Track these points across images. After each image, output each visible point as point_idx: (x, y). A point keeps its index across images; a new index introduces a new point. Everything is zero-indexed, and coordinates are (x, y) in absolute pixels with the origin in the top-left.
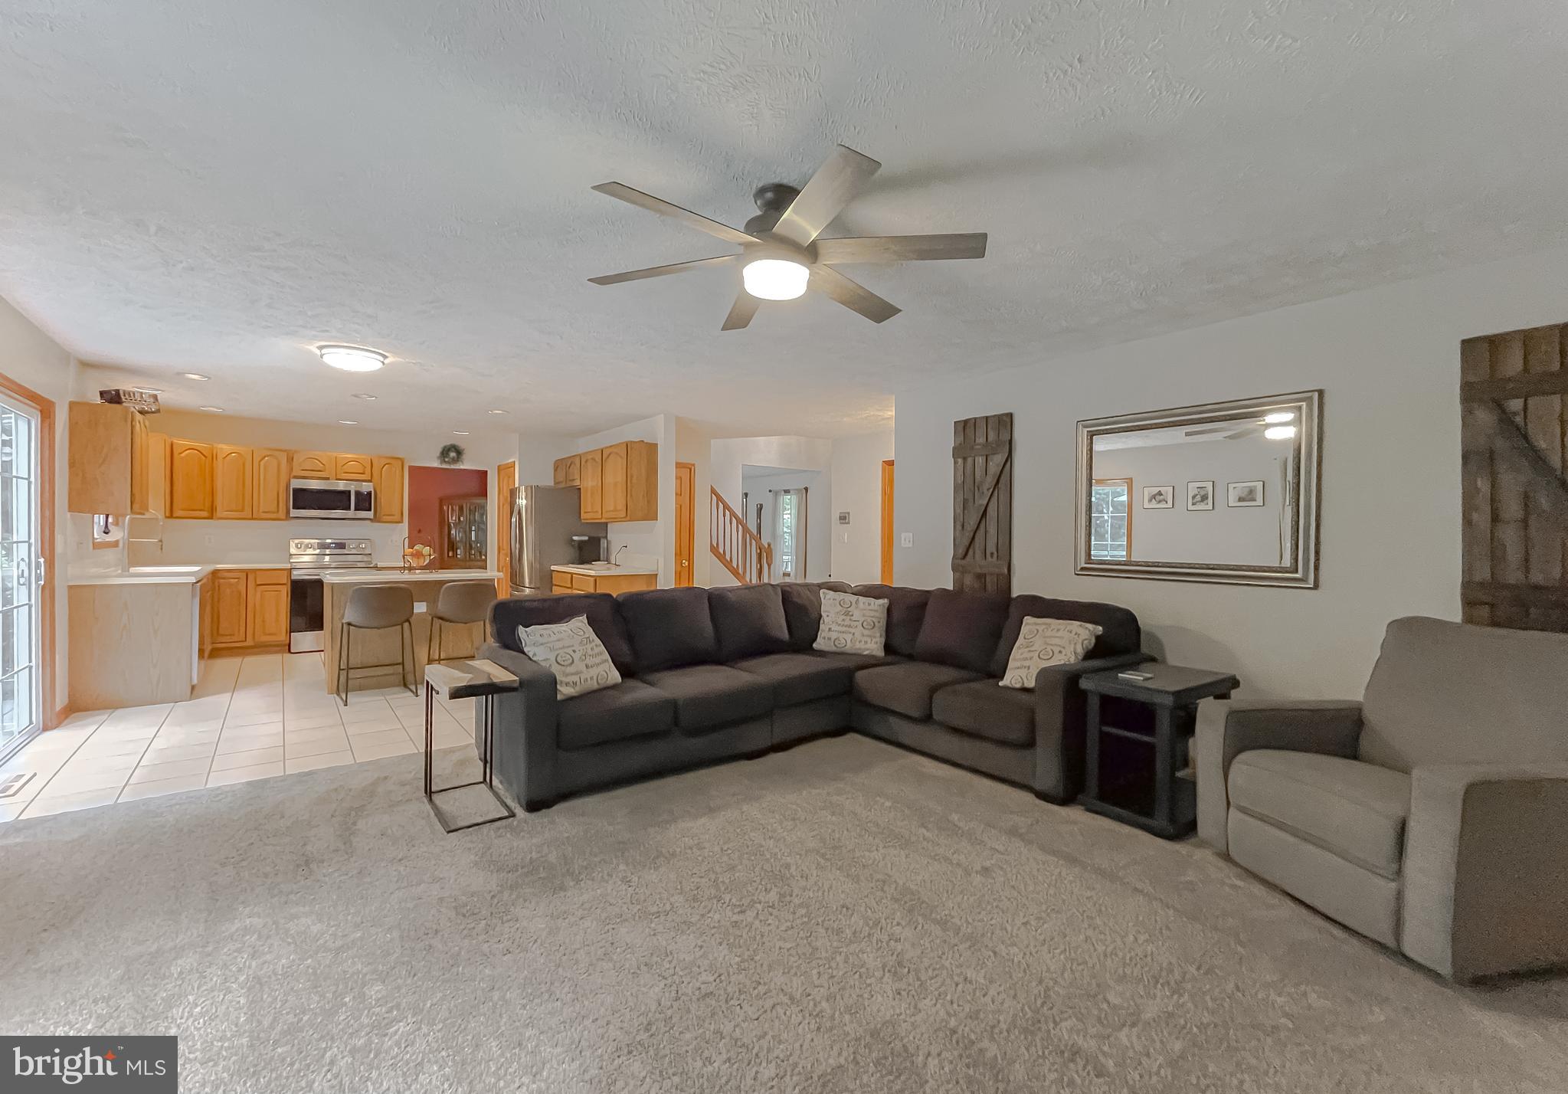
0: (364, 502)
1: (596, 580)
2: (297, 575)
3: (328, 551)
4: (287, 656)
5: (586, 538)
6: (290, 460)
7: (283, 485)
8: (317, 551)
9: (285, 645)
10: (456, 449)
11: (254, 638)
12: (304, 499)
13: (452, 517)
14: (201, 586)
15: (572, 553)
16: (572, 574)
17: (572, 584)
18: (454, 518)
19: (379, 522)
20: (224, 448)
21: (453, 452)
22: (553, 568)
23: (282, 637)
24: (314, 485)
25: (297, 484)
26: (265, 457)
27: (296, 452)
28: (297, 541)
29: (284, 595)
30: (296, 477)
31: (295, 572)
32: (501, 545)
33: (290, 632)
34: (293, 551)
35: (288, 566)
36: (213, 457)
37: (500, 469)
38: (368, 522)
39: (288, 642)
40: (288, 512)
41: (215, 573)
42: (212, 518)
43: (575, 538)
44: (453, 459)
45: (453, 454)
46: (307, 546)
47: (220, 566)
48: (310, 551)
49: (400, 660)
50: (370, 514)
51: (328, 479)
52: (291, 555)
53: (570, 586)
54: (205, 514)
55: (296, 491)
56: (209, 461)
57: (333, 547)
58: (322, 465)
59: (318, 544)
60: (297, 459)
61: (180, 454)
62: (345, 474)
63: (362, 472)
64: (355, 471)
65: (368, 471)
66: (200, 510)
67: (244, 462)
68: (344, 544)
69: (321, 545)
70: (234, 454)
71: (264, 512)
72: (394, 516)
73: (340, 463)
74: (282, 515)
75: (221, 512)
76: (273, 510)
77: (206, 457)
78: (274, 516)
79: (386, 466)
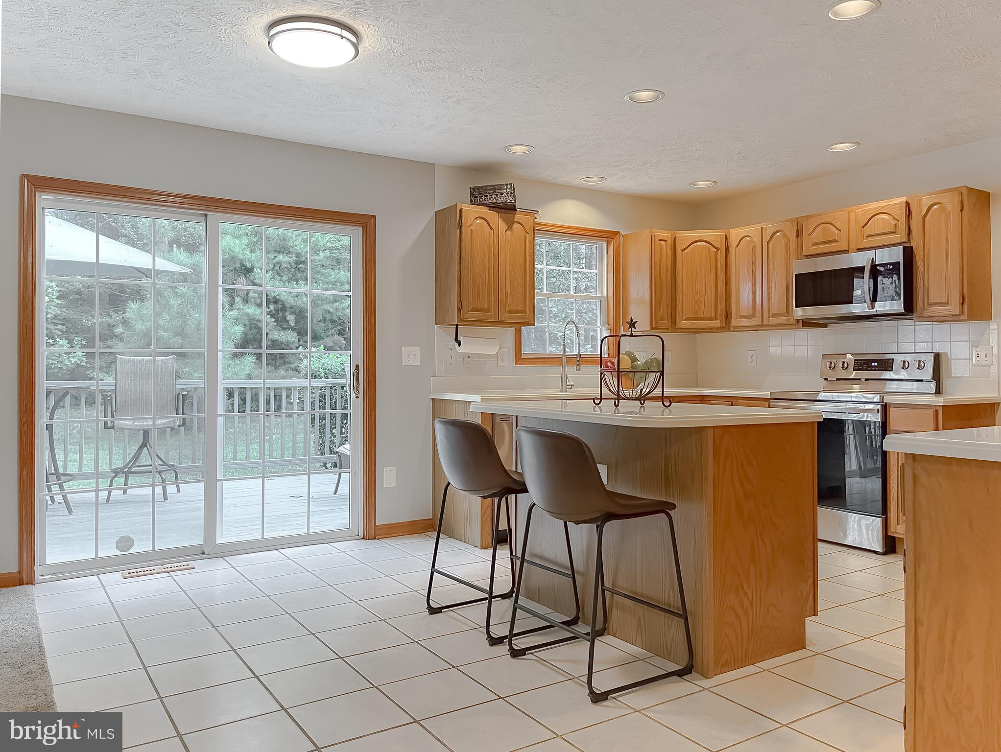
6: (800, 232)
8: (852, 375)
12: (809, 289)
25: (803, 267)
26: (775, 234)
27: (809, 216)
30: (806, 256)
36: (729, 247)
51: (845, 252)
55: (798, 277)
56: (721, 254)
57: (875, 366)
58: (837, 231)
59: (855, 362)
60: (808, 227)
61: (683, 250)
62: (868, 238)
63: (893, 230)
64: (881, 231)
65: (903, 228)
66: (711, 319)
67: (755, 246)
68: (891, 361)
69: (859, 363)
70: (745, 239)
71: (773, 315)
72: (946, 305)
73: (861, 221)
74: (791, 317)
75: (735, 320)
76: (782, 311)
77: (717, 249)
78: (783, 319)
79: (931, 211)
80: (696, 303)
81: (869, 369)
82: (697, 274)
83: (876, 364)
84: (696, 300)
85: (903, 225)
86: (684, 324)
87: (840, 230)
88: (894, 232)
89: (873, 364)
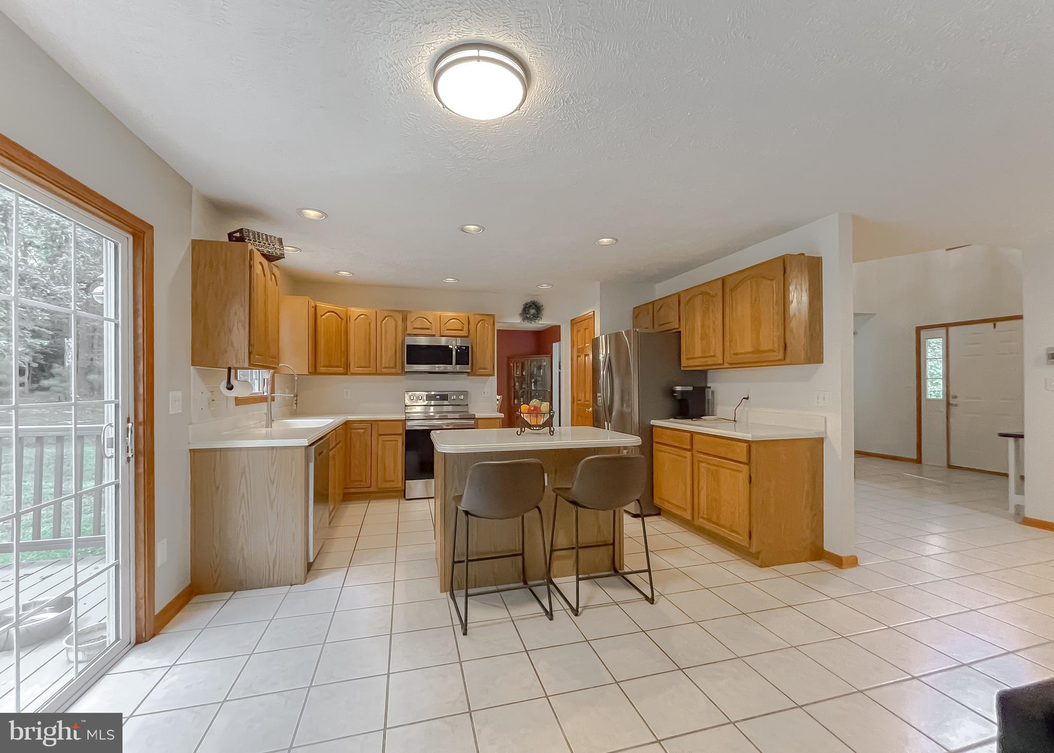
0: (464, 356)
1: (750, 447)
2: (410, 425)
3: (433, 403)
4: (403, 501)
5: (690, 388)
6: (405, 319)
7: (399, 341)
8: (426, 403)
9: (401, 491)
10: (536, 306)
11: (377, 485)
12: (416, 354)
13: (517, 372)
14: (315, 448)
15: (668, 405)
16: (692, 434)
17: (692, 444)
18: (518, 373)
19: (475, 375)
20: (355, 311)
21: (532, 309)
22: (653, 422)
23: (399, 485)
24: (423, 341)
25: (410, 341)
26: (385, 318)
27: (410, 312)
28: (410, 393)
29: (400, 442)
30: (409, 335)
31: (409, 423)
32: (575, 396)
33: (405, 480)
34: (407, 402)
35: (403, 417)
36: (348, 319)
37: (574, 322)
38: (465, 375)
39: (403, 488)
40: (403, 367)
41: (347, 424)
42: (347, 375)
43: (678, 388)
44: (534, 315)
45: (533, 311)
46: (418, 398)
47: (351, 418)
48: (421, 403)
49: (521, 552)
50: (467, 368)
51: (434, 336)
52: (406, 406)
53: (689, 447)
54: (341, 370)
55: (408, 346)
56: (344, 322)
57: (438, 398)
58: (429, 324)
59: (426, 397)
60: (410, 318)
61: (322, 316)
62: (447, 331)
63: (461, 328)
64: (455, 328)
65: (466, 328)
66: (337, 367)
67: (370, 322)
68: (447, 396)
69: (429, 397)
70: (362, 316)
71: (385, 368)
72: (486, 369)
73: (444, 321)
74: (399, 370)
75: (353, 369)
76: (392, 366)
77: (342, 319)
78: (393, 371)
79: (480, 323)
80: (329, 355)
81: (434, 400)
86: (323, 369)
87: (431, 323)
88: (462, 330)
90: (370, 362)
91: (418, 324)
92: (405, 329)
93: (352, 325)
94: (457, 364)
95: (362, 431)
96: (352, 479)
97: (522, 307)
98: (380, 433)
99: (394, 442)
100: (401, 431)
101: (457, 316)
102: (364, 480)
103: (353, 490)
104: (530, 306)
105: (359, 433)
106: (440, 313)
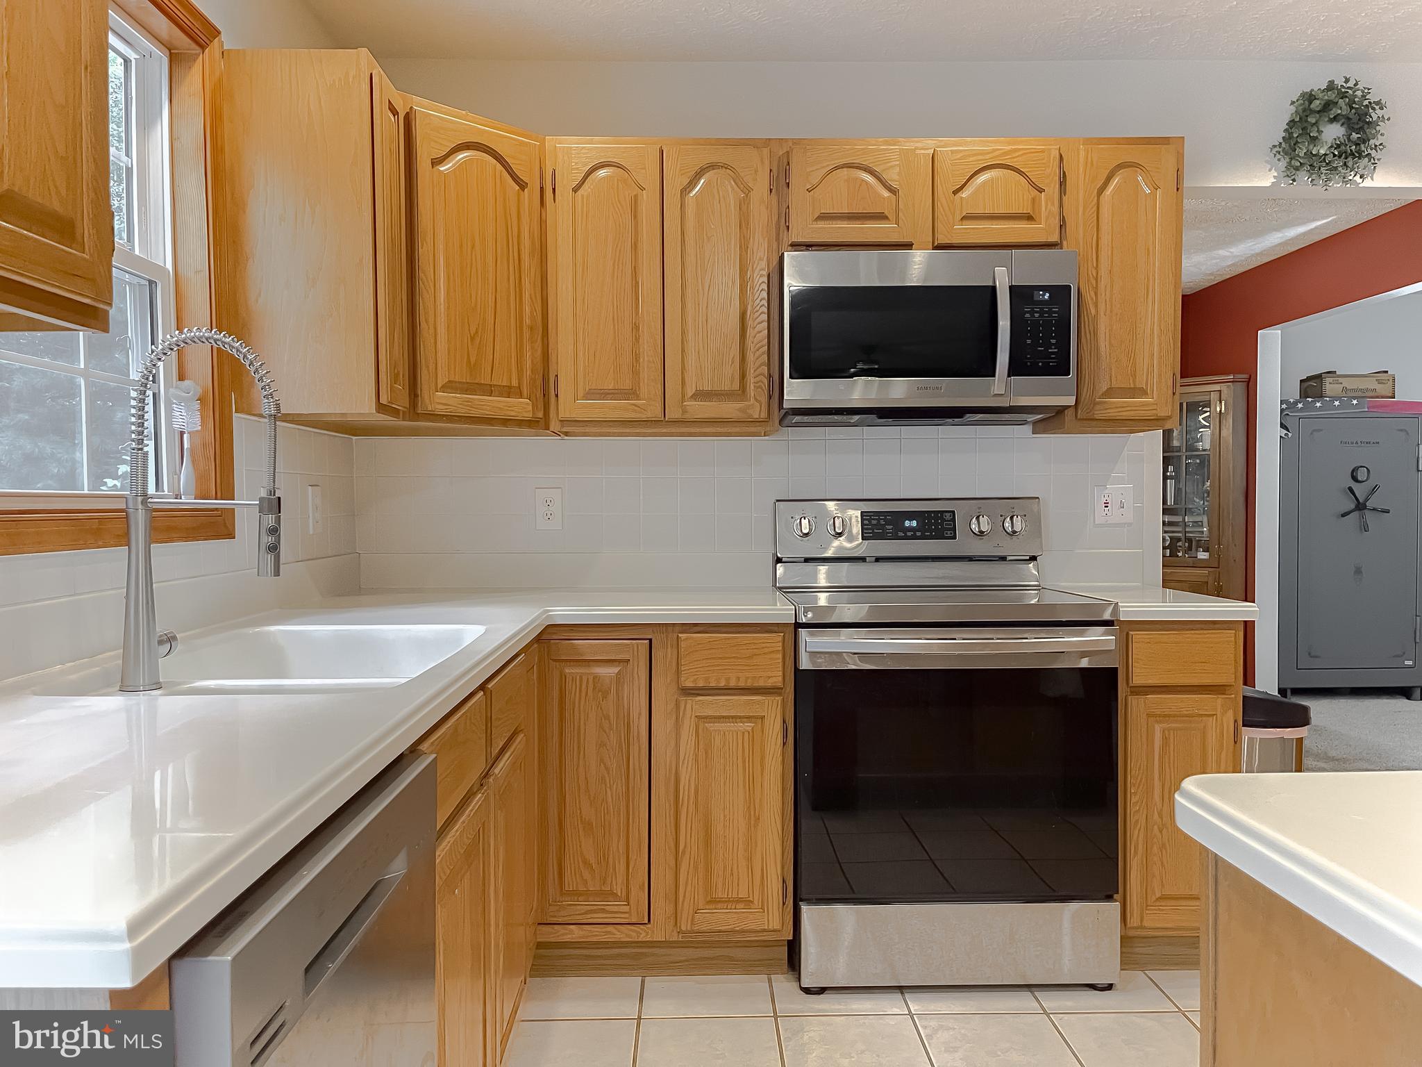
0: (1044, 336)
6: (781, 179)
10: (1348, 105)
11: (676, 916)
12: (829, 335)
19: (1091, 422)
20: (575, 148)
21: (1333, 120)
23: (773, 917)
25: (805, 273)
26: (699, 174)
30: (800, 247)
33: (797, 899)
35: (782, 610)
36: (544, 184)
40: (776, 392)
41: (549, 641)
44: (1341, 149)
45: (1335, 130)
47: (564, 612)
50: (1060, 391)
54: (521, 407)
56: (530, 195)
57: (911, 529)
58: (886, 194)
59: (862, 520)
60: (805, 171)
61: (436, 162)
62: (964, 222)
63: (1026, 209)
64: (1002, 210)
65: (1047, 206)
68: (948, 516)
69: (874, 522)
70: (602, 173)
71: (700, 395)
72: (1143, 392)
73: (949, 179)
74: (756, 406)
75: (569, 404)
76: (726, 386)
77: (522, 185)
78: (730, 409)
79: (1115, 181)
80: (472, 339)
81: (901, 534)
82: (473, 247)
83: (914, 523)
84: (473, 331)
85: (1053, 204)
86: (441, 400)
87: (894, 190)
88: (1029, 218)
89: (907, 523)
90: (636, 373)
91: (837, 196)
92: (783, 220)
93: (561, 212)
94: (1015, 369)
95: (612, 670)
96: (571, 882)
97: (1287, 113)
98: (689, 684)
99: (748, 726)
100: (775, 673)
101: (1006, 153)
102: (619, 890)
103: (575, 934)
104: (1327, 106)
105: (596, 678)
106: (931, 142)
